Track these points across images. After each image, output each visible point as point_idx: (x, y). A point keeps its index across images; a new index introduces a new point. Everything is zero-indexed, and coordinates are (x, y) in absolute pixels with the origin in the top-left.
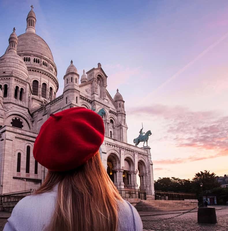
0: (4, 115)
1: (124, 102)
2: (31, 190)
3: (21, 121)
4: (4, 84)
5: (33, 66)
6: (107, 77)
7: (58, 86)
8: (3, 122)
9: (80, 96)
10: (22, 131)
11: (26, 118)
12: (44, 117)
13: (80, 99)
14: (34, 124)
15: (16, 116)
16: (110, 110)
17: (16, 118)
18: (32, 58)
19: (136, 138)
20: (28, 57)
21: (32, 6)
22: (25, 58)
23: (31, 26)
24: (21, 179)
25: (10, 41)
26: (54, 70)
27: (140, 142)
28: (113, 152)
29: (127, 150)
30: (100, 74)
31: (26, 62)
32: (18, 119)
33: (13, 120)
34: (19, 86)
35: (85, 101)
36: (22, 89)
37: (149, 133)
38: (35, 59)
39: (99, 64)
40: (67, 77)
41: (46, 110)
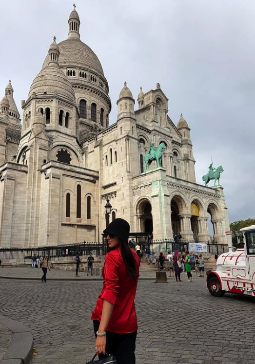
0: (48, 147)
1: (190, 130)
2: (85, 242)
3: (68, 153)
4: (46, 107)
5: (79, 82)
6: (168, 100)
7: (110, 107)
8: (47, 155)
9: (137, 125)
10: (71, 167)
11: (74, 149)
12: (96, 148)
13: (138, 129)
14: (84, 157)
15: (62, 147)
16: (173, 140)
17: (62, 150)
18: (77, 72)
19: (205, 175)
20: (73, 70)
21: (74, 5)
22: (69, 71)
23: (73, 30)
24: (71, 226)
25: (50, 53)
26: (105, 86)
27: (211, 180)
28: (178, 193)
29: (194, 191)
30: (160, 97)
31: (70, 76)
32: (64, 150)
33: (58, 152)
34: (64, 110)
35: (143, 131)
36: (68, 114)
37: (220, 170)
38: (81, 72)
39: (158, 85)
40: (120, 102)
41: (98, 140)
